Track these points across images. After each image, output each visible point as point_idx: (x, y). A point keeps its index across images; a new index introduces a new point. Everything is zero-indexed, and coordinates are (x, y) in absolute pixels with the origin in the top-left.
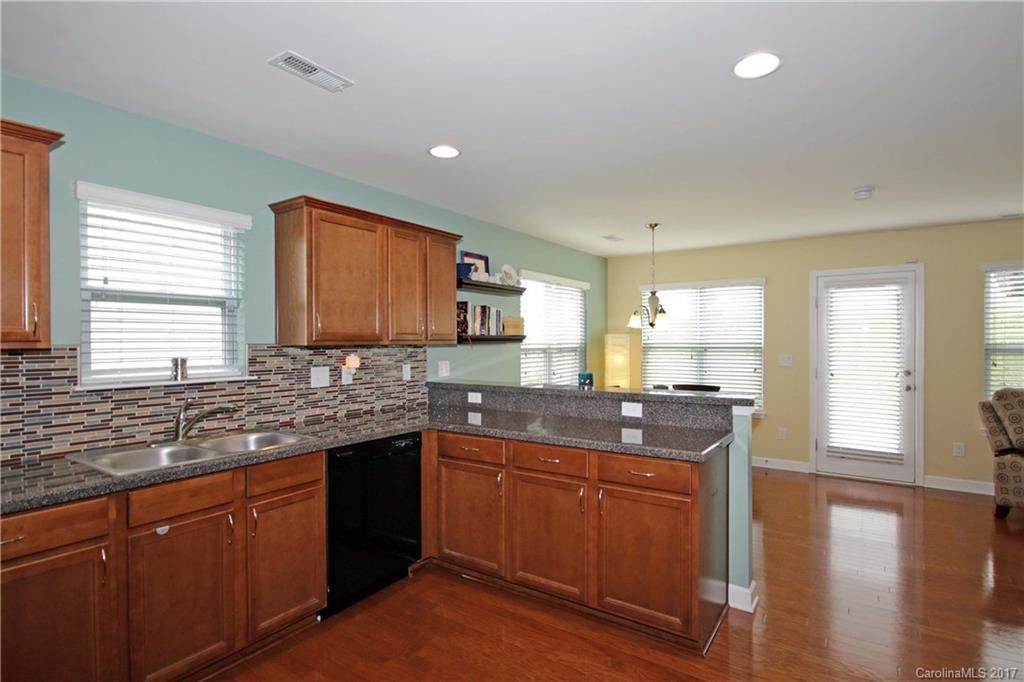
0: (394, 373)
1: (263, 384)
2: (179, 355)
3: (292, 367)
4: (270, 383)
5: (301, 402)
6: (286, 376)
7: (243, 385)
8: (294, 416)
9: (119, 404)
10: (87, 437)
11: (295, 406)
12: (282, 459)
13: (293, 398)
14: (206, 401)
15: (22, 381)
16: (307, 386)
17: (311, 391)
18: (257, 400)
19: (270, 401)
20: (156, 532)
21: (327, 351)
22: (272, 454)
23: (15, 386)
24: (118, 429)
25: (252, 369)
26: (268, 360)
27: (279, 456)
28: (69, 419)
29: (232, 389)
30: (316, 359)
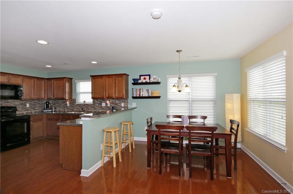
0: (119, 104)
1: (95, 105)
2: (85, 100)
3: (99, 102)
6: (98, 104)
9: (80, 106)
10: (77, 110)
13: (99, 108)
14: (88, 107)
15: (72, 103)
17: (102, 107)
18: (94, 107)
25: (93, 103)
28: (75, 107)
29: (91, 105)
30: (103, 101)
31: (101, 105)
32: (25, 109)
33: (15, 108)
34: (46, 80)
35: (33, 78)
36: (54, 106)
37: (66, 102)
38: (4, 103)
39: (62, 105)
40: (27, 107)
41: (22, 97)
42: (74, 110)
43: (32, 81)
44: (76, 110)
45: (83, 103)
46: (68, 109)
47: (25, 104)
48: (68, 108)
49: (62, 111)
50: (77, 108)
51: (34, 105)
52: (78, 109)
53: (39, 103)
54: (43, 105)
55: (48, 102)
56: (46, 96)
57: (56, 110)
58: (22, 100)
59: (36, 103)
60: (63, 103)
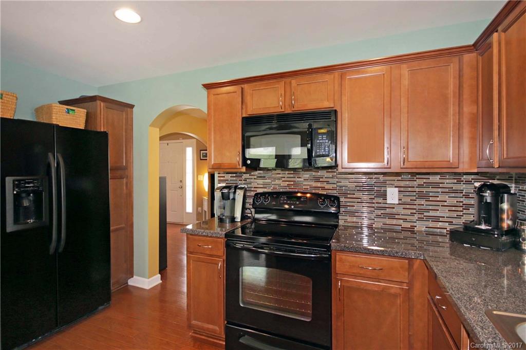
32: (379, 208)
40: (389, 201)
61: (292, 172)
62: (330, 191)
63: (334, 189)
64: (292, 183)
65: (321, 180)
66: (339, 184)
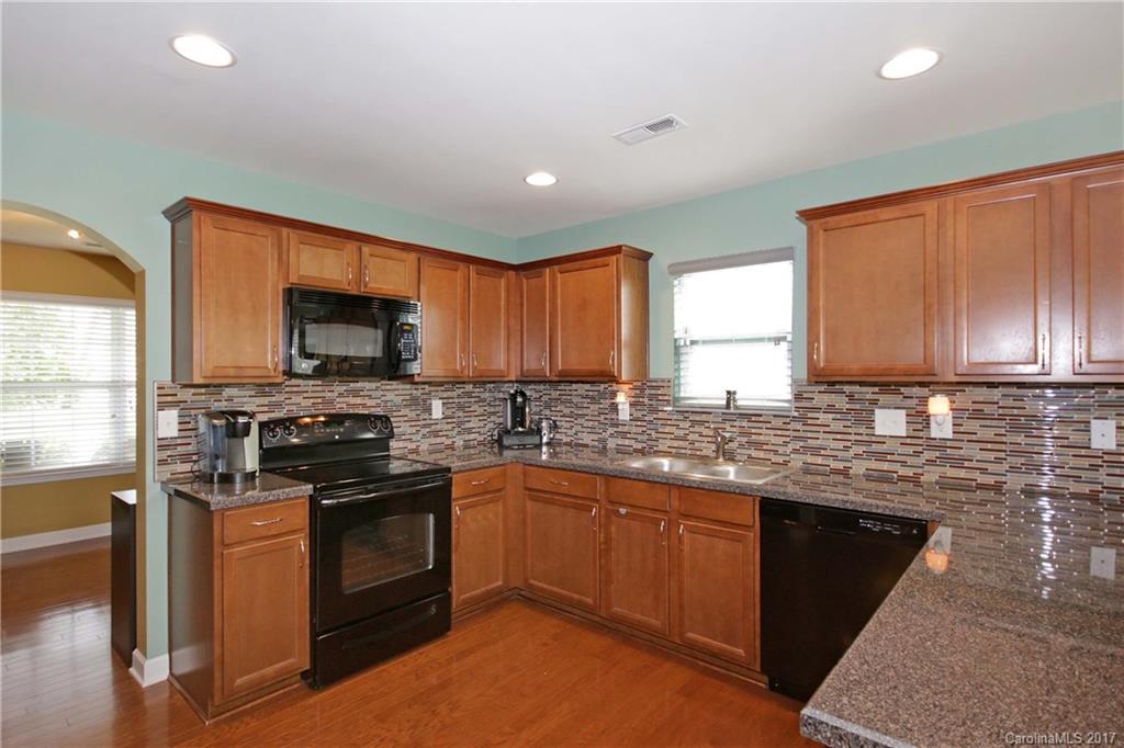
1: (810, 422)
2: (731, 388)
3: (848, 406)
4: (819, 422)
5: (860, 449)
6: (838, 416)
7: (788, 420)
8: (849, 465)
11: (852, 452)
12: (703, 489)
13: (849, 444)
14: (753, 431)
15: (646, 400)
16: (869, 431)
17: (874, 439)
18: (803, 438)
19: (819, 442)
20: (618, 511)
21: (902, 389)
22: (695, 481)
23: (643, 404)
24: (692, 443)
25: (798, 405)
26: (816, 396)
27: (701, 486)
28: (667, 429)
29: (778, 423)
30: (883, 398)
31: (870, 423)
32: (424, 426)
33: (385, 420)
34: (512, 273)
35: (461, 265)
36: (548, 412)
37: (614, 394)
38: (340, 395)
39: (585, 411)
40: (434, 417)
41: (415, 368)
42: (661, 448)
43: (459, 276)
44: (669, 443)
45: (724, 402)
46: (624, 435)
47: (425, 401)
48: (620, 429)
49: (586, 446)
50: (682, 433)
51: (461, 407)
52: (684, 439)
53: (482, 396)
54: (497, 409)
55: (523, 394)
56: (515, 363)
57: (558, 436)
58: (417, 379)
59: (469, 395)
60: (593, 398)
61: (320, 383)
62: (373, 410)
63: (378, 405)
64: (320, 400)
65: (361, 393)
66: (383, 398)
